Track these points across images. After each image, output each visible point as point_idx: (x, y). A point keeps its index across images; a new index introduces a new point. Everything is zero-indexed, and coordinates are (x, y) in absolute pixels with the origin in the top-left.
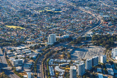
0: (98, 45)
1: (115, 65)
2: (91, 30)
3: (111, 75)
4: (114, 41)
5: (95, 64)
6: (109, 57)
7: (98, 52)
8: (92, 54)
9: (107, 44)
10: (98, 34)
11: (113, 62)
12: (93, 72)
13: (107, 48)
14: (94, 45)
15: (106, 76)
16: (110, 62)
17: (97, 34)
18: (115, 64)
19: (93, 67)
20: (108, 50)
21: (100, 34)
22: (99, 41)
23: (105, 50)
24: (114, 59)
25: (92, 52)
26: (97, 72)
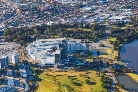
0: (10, 40)
1: (30, 65)
2: (3, 23)
3: (24, 78)
4: (31, 35)
5: (5, 66)
6: (23, 55)
7: (11, 49)
8: (3, 53)
9: (21, 39)
10: (12, 27)
11: (27, 61)
12: (2, 76)
13: (22, 44)
14: (6, 41)
15: (17, 79)
16: (23, 61)
17: (10, 27)
18: (30, 63)
19: (3, 69)
20: (23, 47)
21: (15, 27)
22: (13, 36)
23: (19, 46)
24: (29, 57)
25: (3, 50)
26: (7, 75)
